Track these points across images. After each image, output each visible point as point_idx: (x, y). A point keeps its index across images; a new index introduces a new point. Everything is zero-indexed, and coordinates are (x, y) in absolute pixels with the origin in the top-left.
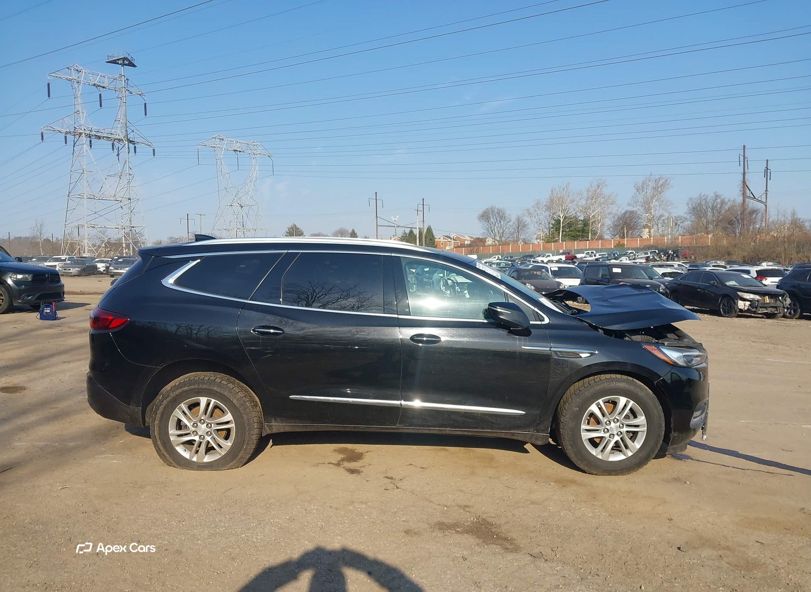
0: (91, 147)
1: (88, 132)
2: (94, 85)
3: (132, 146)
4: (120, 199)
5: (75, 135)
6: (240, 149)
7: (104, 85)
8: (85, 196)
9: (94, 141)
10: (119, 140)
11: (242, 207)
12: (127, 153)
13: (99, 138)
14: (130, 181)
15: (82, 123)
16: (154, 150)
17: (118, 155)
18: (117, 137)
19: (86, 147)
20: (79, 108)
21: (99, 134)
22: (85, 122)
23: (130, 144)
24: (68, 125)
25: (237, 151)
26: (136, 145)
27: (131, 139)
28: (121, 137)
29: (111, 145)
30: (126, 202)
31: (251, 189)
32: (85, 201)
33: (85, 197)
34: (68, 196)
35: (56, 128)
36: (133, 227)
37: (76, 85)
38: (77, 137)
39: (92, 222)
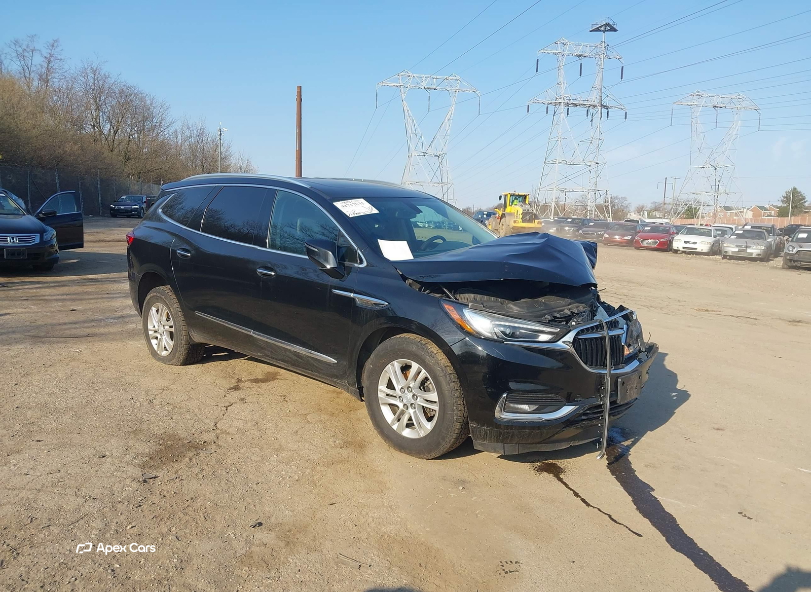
0: (568, 115)
1: (566, 101)
2: (577, 55)
3: (605, 111)
4: (589, 164)
5: (555, 105)
6: (721, 105)
7: (586, 54)
8: (558, 161)
9: (571, 109)
10: (594, 106)
11: (716, 169)
12: (599, 118)
13: (576, 105)
14: (600, 145)
15: (562, 93)
16: (626, 113)
17: (592, 121)
18: (592, 103)
19: (563, 115)
20: (561, 79)
21: (576, 102)
22: (565, 92)
23: (603, 109)
24: (551, 95)
25: (717, 107)
26: (609, 110)
27: (604, 105)
28: (596, 103)
29: (586, 111)
30: (595, 166)
31: (728, 149)
32: (557, 167)
33: (557, 163)
34: (545, 162)
35: (541, 100)
36: (598, 190)
37: (560, 58)
38: (557, 106)
39: (560, 186)
